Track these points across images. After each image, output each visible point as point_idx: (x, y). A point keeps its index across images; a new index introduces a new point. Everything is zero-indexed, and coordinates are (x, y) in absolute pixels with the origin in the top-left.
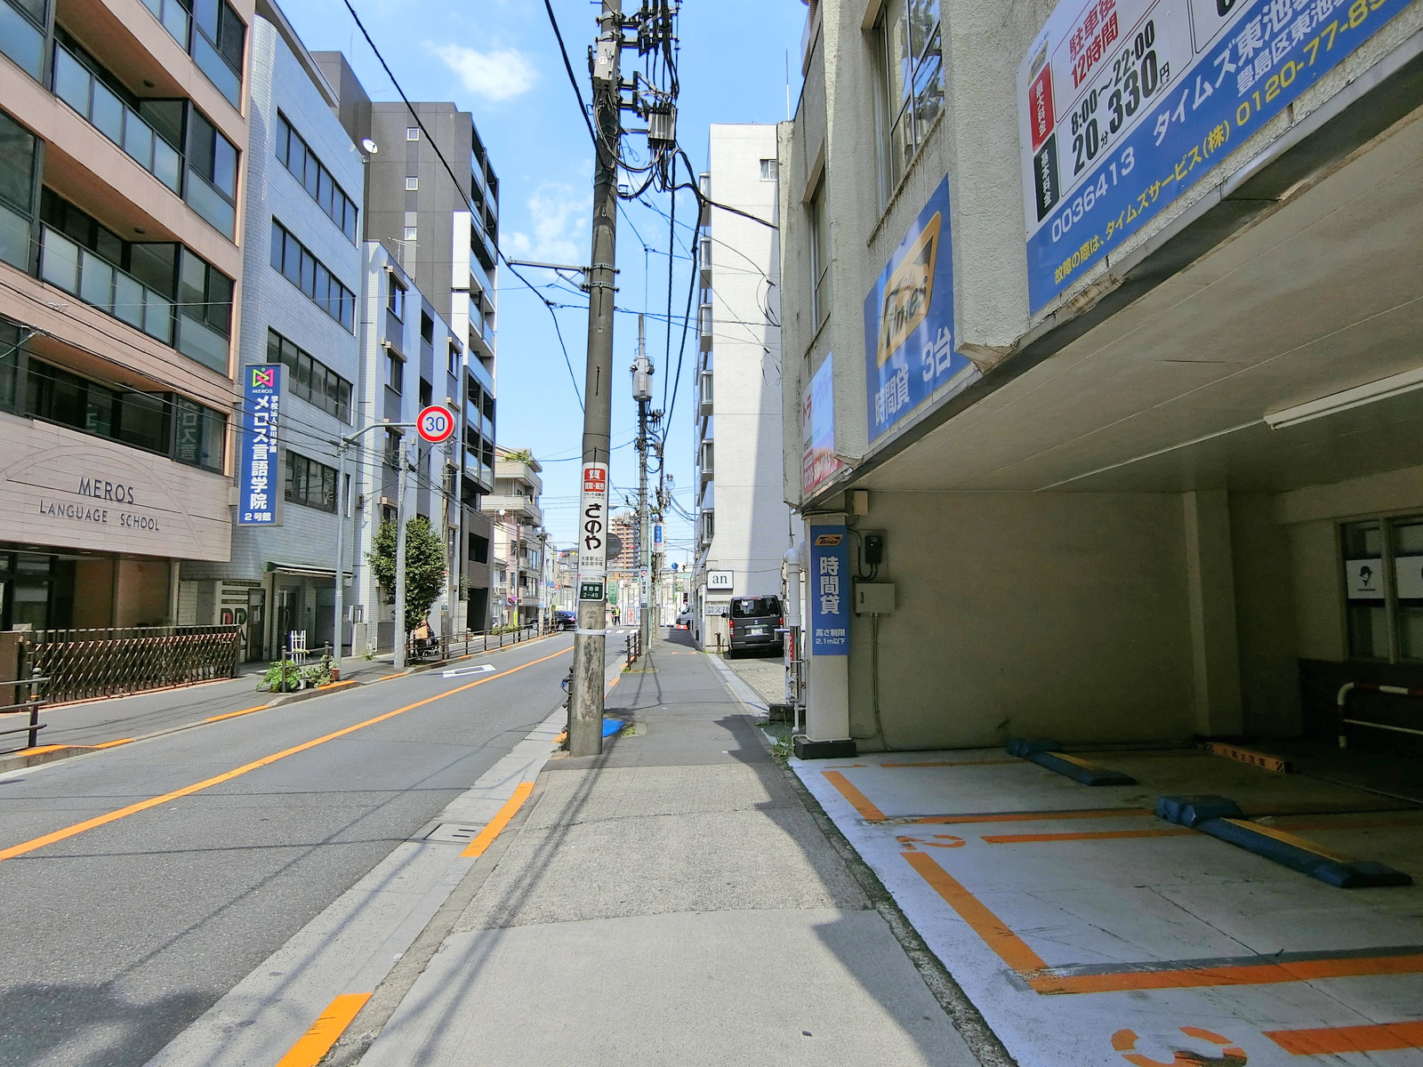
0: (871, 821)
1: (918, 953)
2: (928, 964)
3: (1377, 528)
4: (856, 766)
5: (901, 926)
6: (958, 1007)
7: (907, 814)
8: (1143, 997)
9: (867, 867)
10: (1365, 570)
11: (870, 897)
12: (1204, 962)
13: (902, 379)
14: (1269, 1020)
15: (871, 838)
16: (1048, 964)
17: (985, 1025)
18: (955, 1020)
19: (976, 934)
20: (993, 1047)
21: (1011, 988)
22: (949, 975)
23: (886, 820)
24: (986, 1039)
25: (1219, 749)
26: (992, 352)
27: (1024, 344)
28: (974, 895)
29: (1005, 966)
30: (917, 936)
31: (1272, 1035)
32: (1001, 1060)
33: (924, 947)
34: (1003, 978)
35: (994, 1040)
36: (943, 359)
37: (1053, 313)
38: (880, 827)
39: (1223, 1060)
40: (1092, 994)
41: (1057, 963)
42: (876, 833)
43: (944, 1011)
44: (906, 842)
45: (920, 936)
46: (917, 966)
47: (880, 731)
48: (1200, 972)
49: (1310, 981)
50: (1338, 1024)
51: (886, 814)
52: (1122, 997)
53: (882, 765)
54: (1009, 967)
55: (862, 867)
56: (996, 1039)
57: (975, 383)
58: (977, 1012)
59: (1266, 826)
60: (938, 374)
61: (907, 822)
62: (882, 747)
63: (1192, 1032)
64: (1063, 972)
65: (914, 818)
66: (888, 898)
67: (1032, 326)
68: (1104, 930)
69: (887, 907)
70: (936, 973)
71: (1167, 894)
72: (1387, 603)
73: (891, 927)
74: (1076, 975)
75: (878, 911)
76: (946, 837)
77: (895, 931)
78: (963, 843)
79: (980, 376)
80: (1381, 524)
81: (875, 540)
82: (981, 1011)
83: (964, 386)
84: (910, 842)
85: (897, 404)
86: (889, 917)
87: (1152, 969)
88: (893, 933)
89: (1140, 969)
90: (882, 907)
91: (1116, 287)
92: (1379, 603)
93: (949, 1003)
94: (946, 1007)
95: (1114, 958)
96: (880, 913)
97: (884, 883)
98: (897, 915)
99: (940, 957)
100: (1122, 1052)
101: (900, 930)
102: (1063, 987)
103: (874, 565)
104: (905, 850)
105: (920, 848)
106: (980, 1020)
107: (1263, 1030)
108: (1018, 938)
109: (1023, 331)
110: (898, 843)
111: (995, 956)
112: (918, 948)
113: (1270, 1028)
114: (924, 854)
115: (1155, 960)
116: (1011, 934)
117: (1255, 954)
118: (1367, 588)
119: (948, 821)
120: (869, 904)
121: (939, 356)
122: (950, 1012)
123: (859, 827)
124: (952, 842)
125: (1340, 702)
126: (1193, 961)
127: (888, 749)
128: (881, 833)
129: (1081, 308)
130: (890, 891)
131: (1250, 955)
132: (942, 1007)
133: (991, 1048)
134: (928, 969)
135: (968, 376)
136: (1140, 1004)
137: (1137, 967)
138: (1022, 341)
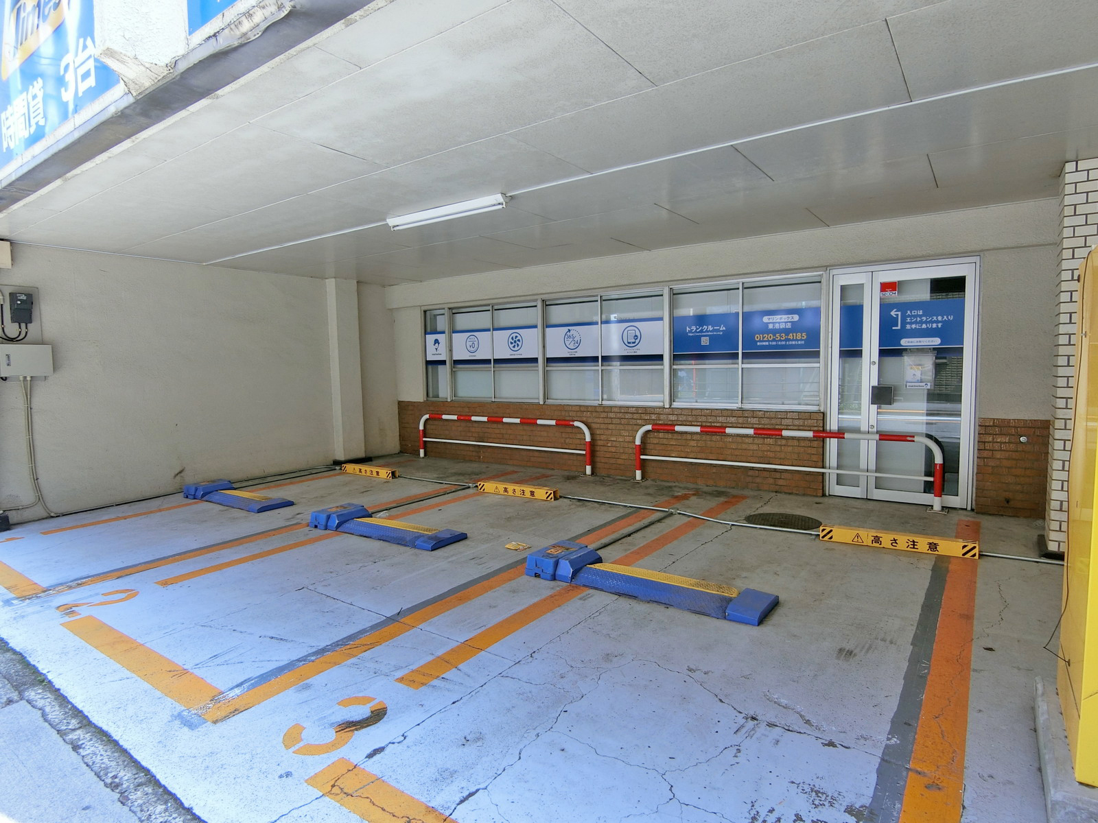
0: (23, 598)
1: (79, 732)
2: (91, 740)
3: (443, 314)
4: (8, 540)
5: (57, 708)
6: (126, 775)
7: (72, 579)
8: (308, 687)
9: (14, 652)
10: (436, 341)
11: (16, 688)
12: (351, 637)
13: (34, 97)
14: (398, 668)
15: (23, 617)
16: (223, 689)
17: (157, 783)
18: (122, 793)
19: (146, 686)
20: (166, 803)
21: (186, 729)
22: (116, 743)
23: (44, 591)
24: (158, 800)
25: (350, 468)
26: (144, 69)
27: (182, 67)
28: (147, 645)
29: (180, 707)
30: (78, 713)
31: (401, 680)
32: (174, 816)
33: (85, 722)
34: (177, 722)
35: (168, 796)
36: (86, 76)
37: (215, 35)
38: (36, 601)
39: (371, 717)
40: (263, 704)
41: (231, 685)
42: (30, 610)
43: (108, 790)
44: (68, 610)
45: (81, 712)
46: (76, 747)
47: (40, 498)
48: (348, 647)
49: (420, 626)
50: (440, 653)
51: (45, 585)
52: (290, 696)
53: (44, 533)
54: (183, 708)
55: (8, 655)
56: (170, 793)
57: (126, 108)
58: (147, 771)
59: (383, 518)
60: (80, 94)
61: (70, 587)
62: (45, 515)
63: (345, 703)
64: (237, 691)
65: (79, 582)
66: (41, 681)
67: (192, 46)
68: (272, 638)
69: (40, 691)
70: (101, 747)
71: (320, 589)
72: (448, 363)
73: (44, 715)
74: (249, 689)
75: (27, 701)
76: (117, 592)
77: (50, 716)
78: (137, 593)
79: (130, 100)
80: (446, 312)
81: (23, 297)
82: (153, 770)
83: (112, 110)
84: (74, 609)
85: (30, 126)
86: (40, 703)
87: (313, 658)
88: (46, 720)
89: (303, 662)
90: (33, 693)
91: (283, 15)
92: (443, 362)
93: (115, 777)
94: (111, 784)
95: (282, 660)
96: (29, 702)
97: (37, 665)
98: (53, 697)
99: (105, 728)
100: (293, 749)
101: (55, 713)
102: (237, 707)
103: (23, 325)
104: (67, 619)
105: (84, 612)
106: (152, 780)
107: (396, 678)
108: (192, 673)
109: (181, 52)
110: (58, 613)
111: (169, 701)
112: (79, 725)
113: (399, 674)
114: (91, 617)
115: (314, 650)
116: (185, 672)
117: (385, 618)
118: (437, 353)
119: (118, 576)
120: (15, 696)
121: (82, 71)
122: (114, 786)
123: (7, 609)
124: (123, 595)
125: (421, 427)
126: (342, 640)
127: (52, 515)
128: (38, 608)
129: (245, 34)
130: (44, 672)
131: (382, 620)
132: (106, 785)
133: (164, 807)
134: (92, 747)
135: (115, 99)
136: (305, 695)
137: (301, 661)
138: (179, 62)
